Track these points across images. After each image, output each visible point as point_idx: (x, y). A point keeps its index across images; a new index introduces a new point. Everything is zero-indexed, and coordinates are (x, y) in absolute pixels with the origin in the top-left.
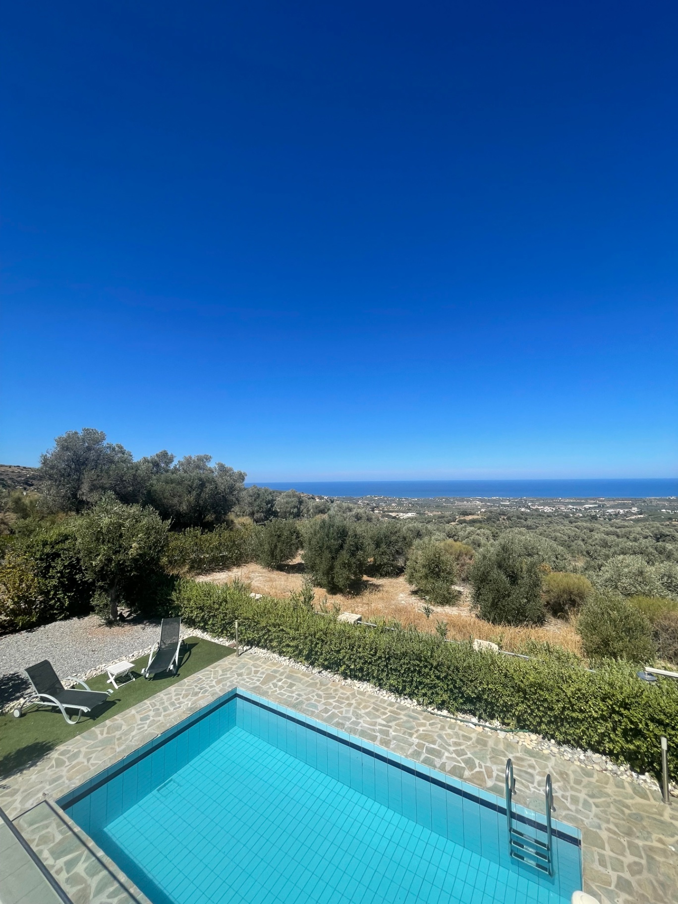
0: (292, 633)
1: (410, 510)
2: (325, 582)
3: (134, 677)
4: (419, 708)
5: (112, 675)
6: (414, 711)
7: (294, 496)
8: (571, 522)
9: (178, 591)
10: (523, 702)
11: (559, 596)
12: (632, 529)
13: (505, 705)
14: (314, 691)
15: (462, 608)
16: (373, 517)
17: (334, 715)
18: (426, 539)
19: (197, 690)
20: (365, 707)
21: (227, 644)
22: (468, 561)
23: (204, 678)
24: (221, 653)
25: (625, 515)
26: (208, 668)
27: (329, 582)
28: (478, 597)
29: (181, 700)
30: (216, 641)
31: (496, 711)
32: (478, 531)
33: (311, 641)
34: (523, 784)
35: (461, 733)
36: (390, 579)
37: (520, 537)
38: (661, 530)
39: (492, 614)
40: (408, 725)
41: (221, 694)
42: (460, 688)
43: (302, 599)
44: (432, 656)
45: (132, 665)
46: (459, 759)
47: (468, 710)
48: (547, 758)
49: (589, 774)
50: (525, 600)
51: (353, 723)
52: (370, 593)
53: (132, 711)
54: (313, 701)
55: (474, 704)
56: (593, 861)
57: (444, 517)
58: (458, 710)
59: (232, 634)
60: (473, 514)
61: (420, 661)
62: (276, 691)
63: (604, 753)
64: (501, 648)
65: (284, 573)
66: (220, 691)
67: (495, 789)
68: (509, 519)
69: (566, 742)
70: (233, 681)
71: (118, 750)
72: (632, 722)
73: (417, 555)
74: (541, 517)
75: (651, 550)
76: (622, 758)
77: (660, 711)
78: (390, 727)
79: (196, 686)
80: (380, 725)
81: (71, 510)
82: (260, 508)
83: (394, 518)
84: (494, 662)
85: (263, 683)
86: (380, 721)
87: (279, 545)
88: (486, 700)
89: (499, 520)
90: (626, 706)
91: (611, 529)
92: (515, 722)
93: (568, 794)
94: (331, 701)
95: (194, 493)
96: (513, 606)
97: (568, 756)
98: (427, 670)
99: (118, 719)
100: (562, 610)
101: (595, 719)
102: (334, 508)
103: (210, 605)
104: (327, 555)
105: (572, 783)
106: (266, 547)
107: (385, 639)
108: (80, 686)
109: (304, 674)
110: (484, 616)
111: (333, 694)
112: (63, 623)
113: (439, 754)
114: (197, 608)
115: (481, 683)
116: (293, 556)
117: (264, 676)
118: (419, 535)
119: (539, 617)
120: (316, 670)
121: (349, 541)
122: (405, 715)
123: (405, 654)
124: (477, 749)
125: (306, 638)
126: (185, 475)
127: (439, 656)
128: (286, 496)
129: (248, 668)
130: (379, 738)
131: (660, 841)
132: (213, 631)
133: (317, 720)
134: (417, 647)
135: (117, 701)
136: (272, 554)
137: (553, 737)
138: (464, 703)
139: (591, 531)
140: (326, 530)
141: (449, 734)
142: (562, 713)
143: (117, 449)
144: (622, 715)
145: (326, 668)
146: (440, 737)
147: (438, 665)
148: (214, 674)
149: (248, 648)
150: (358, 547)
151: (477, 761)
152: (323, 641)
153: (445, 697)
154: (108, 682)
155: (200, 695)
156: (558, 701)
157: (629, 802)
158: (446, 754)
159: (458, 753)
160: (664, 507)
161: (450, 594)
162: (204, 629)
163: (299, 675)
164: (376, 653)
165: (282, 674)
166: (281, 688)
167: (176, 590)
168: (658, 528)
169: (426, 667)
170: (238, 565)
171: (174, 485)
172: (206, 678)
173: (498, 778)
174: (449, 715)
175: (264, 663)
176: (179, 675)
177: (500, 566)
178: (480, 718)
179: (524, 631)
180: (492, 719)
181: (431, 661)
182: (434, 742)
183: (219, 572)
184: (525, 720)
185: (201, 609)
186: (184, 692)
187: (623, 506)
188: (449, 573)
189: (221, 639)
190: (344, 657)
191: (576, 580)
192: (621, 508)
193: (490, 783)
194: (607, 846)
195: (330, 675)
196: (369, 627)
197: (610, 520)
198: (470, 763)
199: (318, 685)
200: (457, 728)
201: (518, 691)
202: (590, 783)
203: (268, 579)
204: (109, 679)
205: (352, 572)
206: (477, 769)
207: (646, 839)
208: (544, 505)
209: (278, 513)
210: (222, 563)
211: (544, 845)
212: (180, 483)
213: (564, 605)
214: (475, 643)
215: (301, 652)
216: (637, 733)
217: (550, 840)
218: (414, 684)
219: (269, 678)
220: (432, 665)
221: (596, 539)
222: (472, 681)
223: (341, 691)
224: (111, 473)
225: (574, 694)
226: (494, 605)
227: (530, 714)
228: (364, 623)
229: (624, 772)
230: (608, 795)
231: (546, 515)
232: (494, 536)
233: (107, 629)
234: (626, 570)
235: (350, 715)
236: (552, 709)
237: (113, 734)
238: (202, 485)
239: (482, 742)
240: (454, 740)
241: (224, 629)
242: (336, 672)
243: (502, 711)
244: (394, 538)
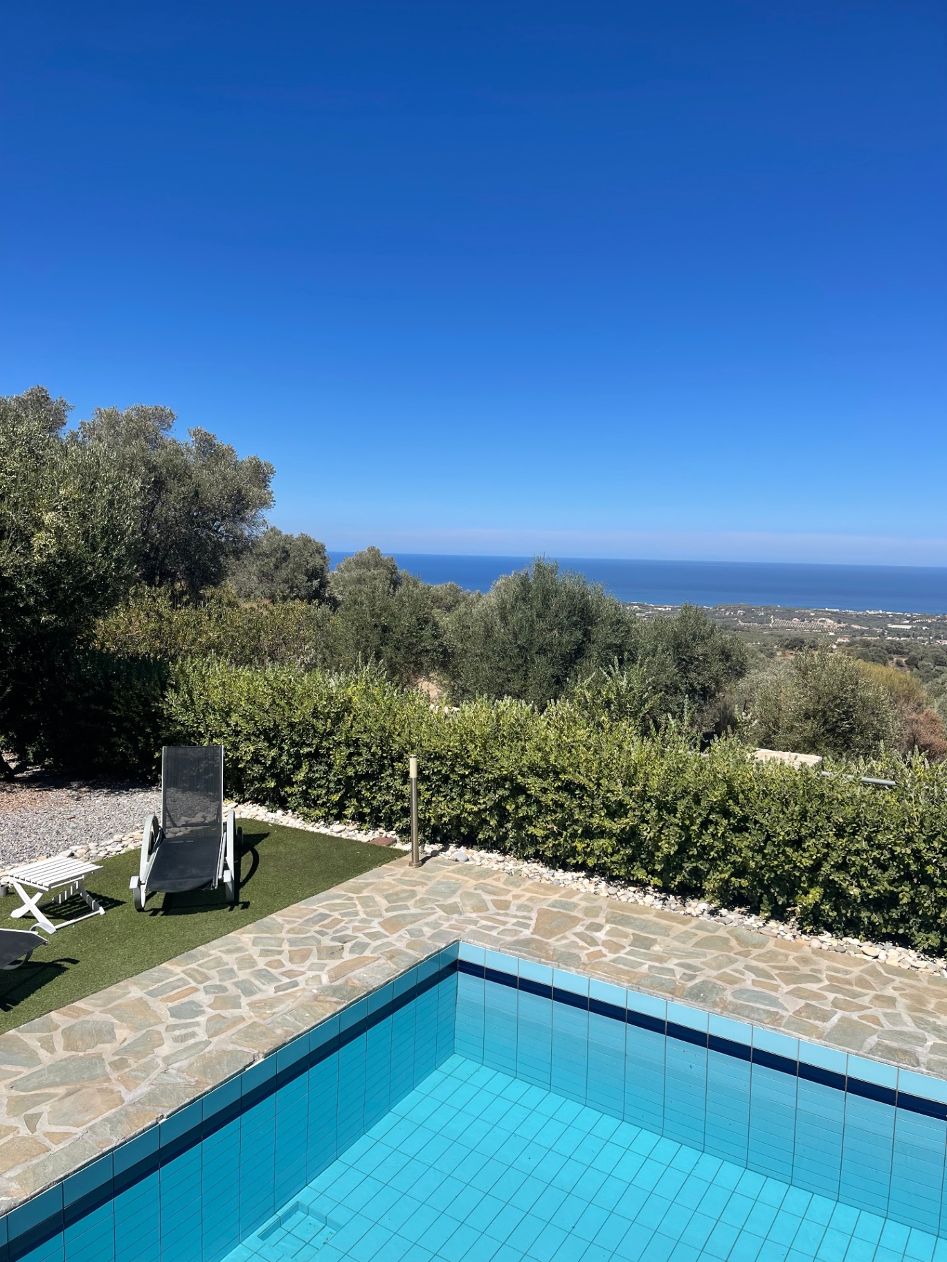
3: (101, 904)
5: (31, 891)
19: (329, 942)
21: (363, 837)
23: (338, 914)
29: (289, 966)
30: (322, 829)
41: (416, 956)
66: (407, 947)
70: (438, 924)
71: (128, 1097)
79: (321, 933)
82: (291, 588)
99: (91, 1008)
117: (533, 915)
129: (469, 895)
135: (66, 964)
148: (366, 905)
149: (437, 847)
154: (17, 913)
155: (347, 956)
172: (344, 915)
186: (287, 947)
189: (339, 826)
204: (22, 903)
237: (89, 1051)
244: (700, 650)
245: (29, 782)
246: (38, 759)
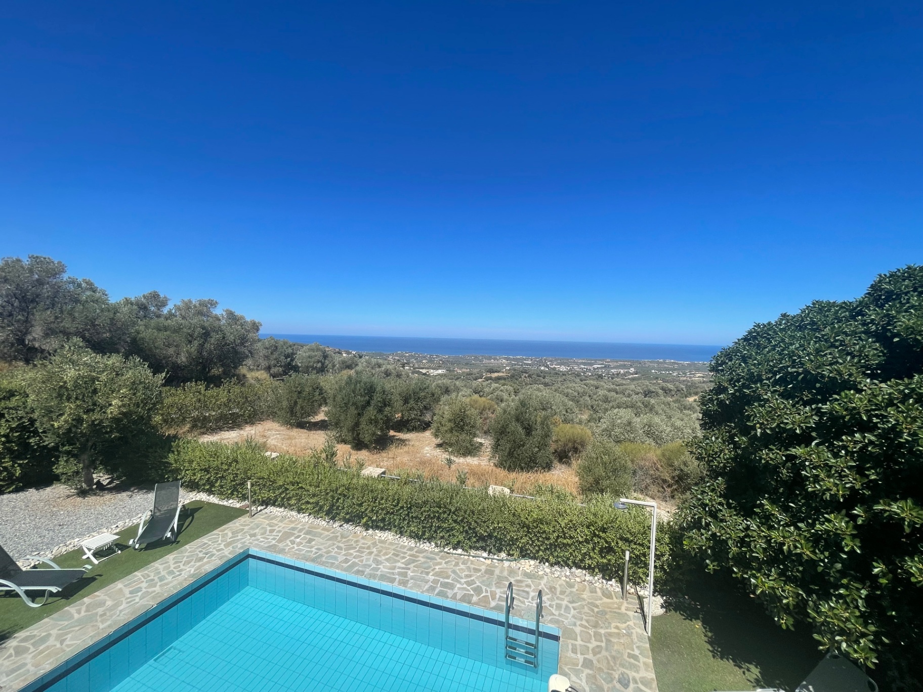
0: (312, 490)
1: (440, 366)
2: (349, 438)
3: (119, 549)
4: (437, 550)
5: (89, 550)
6: (431, 552)
7: (318, 350)
8: (581, 380)
9: (176, 453)
10: (526, 536)
11: (565, 445)
12: (628, 387)
13: (512, 539)
14: (334, 544)
15: (482, 458)
16: (403, 373)
17: (354, 564)
18: (454, 395)
19: (201, 555)
20: (386, 554)
21: (238, 505)
22: (491, 415)
23: (210, 543)
24: (232, 515)
25: (625, 374)
26: (215, 532)
27: (354, 439)
28: (497, 448)
29: (182, 567)
30: (225, 503)
31: (504, 545)
32: (502, 388)
33: (333, 497)
34: (520, 600)
35: (473, 566)
36: (417, 434)
37: (537, 393)
38: (649, 387)
39: (508, 463)
40: (426, 565)
41: (231, 556)
42: (474, 529)
43: (324, 455)
44: (450, 503)
45: (117, 537)
46: (469, 588)
47: (481, 547)
48: (542, 578)
49: (571, 586)
50: (537, 449)
51: (374, 569)
52: (396, 447)
53: (119, 585)
54: (333, 554)
55: (486, 541)
56: (567, 651)
57: (472, 374)
58: (471, 548)
59: (244, 495)
60: (499, 372)
61: (440, 507)
62: (294, 548)
63: (584, 568)
64: (512, 491)
65: (305, 431)
66: (229, 553)
67: (497, 608)
68: (530, 376)
69: (557, 563)
70: (245, 542)
71: (101, 626)
72: (607, 542)
73: (445, 410)
74: (557, 376)
75: (640, 404)
76: (597, 570)
77: (628, 531)
78: (409, 569)
79: (200, 552)
80: (399, 568)
81: (16, 358)
82: (278, 362)
83: (425, 374)
84: (505, 504)
85: (280, 541)
86: (399, 564)
87: (300, 401)
88: (496, 537)
89: (521, 377)
90: (604, 530)
91: (612, 386)
92: (518, 553)
93: (554, 603)
94: (352, 551)
95: (196, 343)
96: (526, 455)
97: (557, 574)
98: (445, 516)
99: (100, 595)
100: (567, 457)
101: (581, 543)
102: (362, 363)
103: (217, 466)
104: (353, 411)
105: (558, 593)
106: (285, 404)
107: (408, 489)
108: (44, 565)
109: (324, 529)
110: (501, 465)
111: (354, 545)
112: (13, 496)
113: (451, 586)
114: (201, 470)
115: (493, 523)
116: (316, 413)
117: (280, 534)
118: (447, 391)
119: (547, 463)
120: (337, 524)
121: (377, 397)
122: (423, 557)
123: (425, 503)
124: (485, 578)
125: (327, 494)
126: (183, 321)
127: (458, 502)
128: (309, 349)
129: (263, 528)
130: (397, 580)
131: (617, 627)
132: (221, 494)
133: (337, 571)
134: (436, 495)
135: (97, 577)
136: (292, 411)
137: (547, 560)
138: (478, 541)
139: (597, 388)
140: (353, 386)
141: (462, 569)
142: (556, 541)
143: (84, 285)
144: (600, 537)
145: (347, 521)
146: (454, 572)
147: (456, 510)
148: (223, 537)
149: (262, 508)
150: (386, 403)
151: (484, 588)
152: (345, 496)
153: (461, 538)
154: (84, 557)
155: (205, 560)
156: (554, 532)
157: (598, 602)
158: (458, 585)
159: (468, 583)
160: (654, 368)
161: (472, 445)
162: (210, 492)
163: (319, 530)
164: (398, 503)
165: (300, 531)
166: (299, 544)
167: (173, 452)
168: (647, 386)
169: (444, 512)
170: (252, 423)
171: (168, 333)
172: (212, 543)
173: (500, 599)
174: (463, 553)
175: (281, 521)
176: (179, 542)
177: (518, 420)
178: (490, 552)
179: (534, 476)
180: (500, 552)
181: (450, 507)
182: (448, 577)
183: (228, 431)
184: (527, 550)
185: (207, 471)
186: (185, 559)
187: (624, 367)
188: (473, 427)
189: (231, 501)
190: (366, 510)
191: (580, 431)
192: (622, 369)
193: (493, 604)
194: (579, 638)
195: (351, 528)
196: (393, 479)
197: (612, 378)
198: (478, 590)
199: (339, 538)
200: (470, 563)
201: (523, 527)
202: (571, 592)
203: (287, 437)
204: (85, 554)
205: (379, 427)
206: (484, 594)
207: (607, 628)
208: (561, 364)
209: (298, 367)
210: (233, 422)
211: (532, 645)
212: (177, 330)
213: (569, 452)
214: (490, 488)
215: (321, 507)
216: (610, 550)
217: (537, 641)
218: (433, 528)
219: (287, 535)
220: (450, 510)
221: (600, 395)
222: (485, 522)
223: (363, 541)
224: (76, 315)
225: (566, 524)
226: (511, 454)
227: (531, 545)
228: (387, 476)
229: (598, 581)
230: (584, 600)
231: (561, 374)
232: (515, 392)
233: (79, 499)
234: (619, 421)
235: (370, 562)
236: (548, 539)
237: (94, 611)
238: (206, 335)
239: (490, 572)
240: (466, 573)
241: (236, 490)
242: (358, 525)
243: (509, 545)
244: (423, 394)
245: (111, 490)
246: (118, 478)
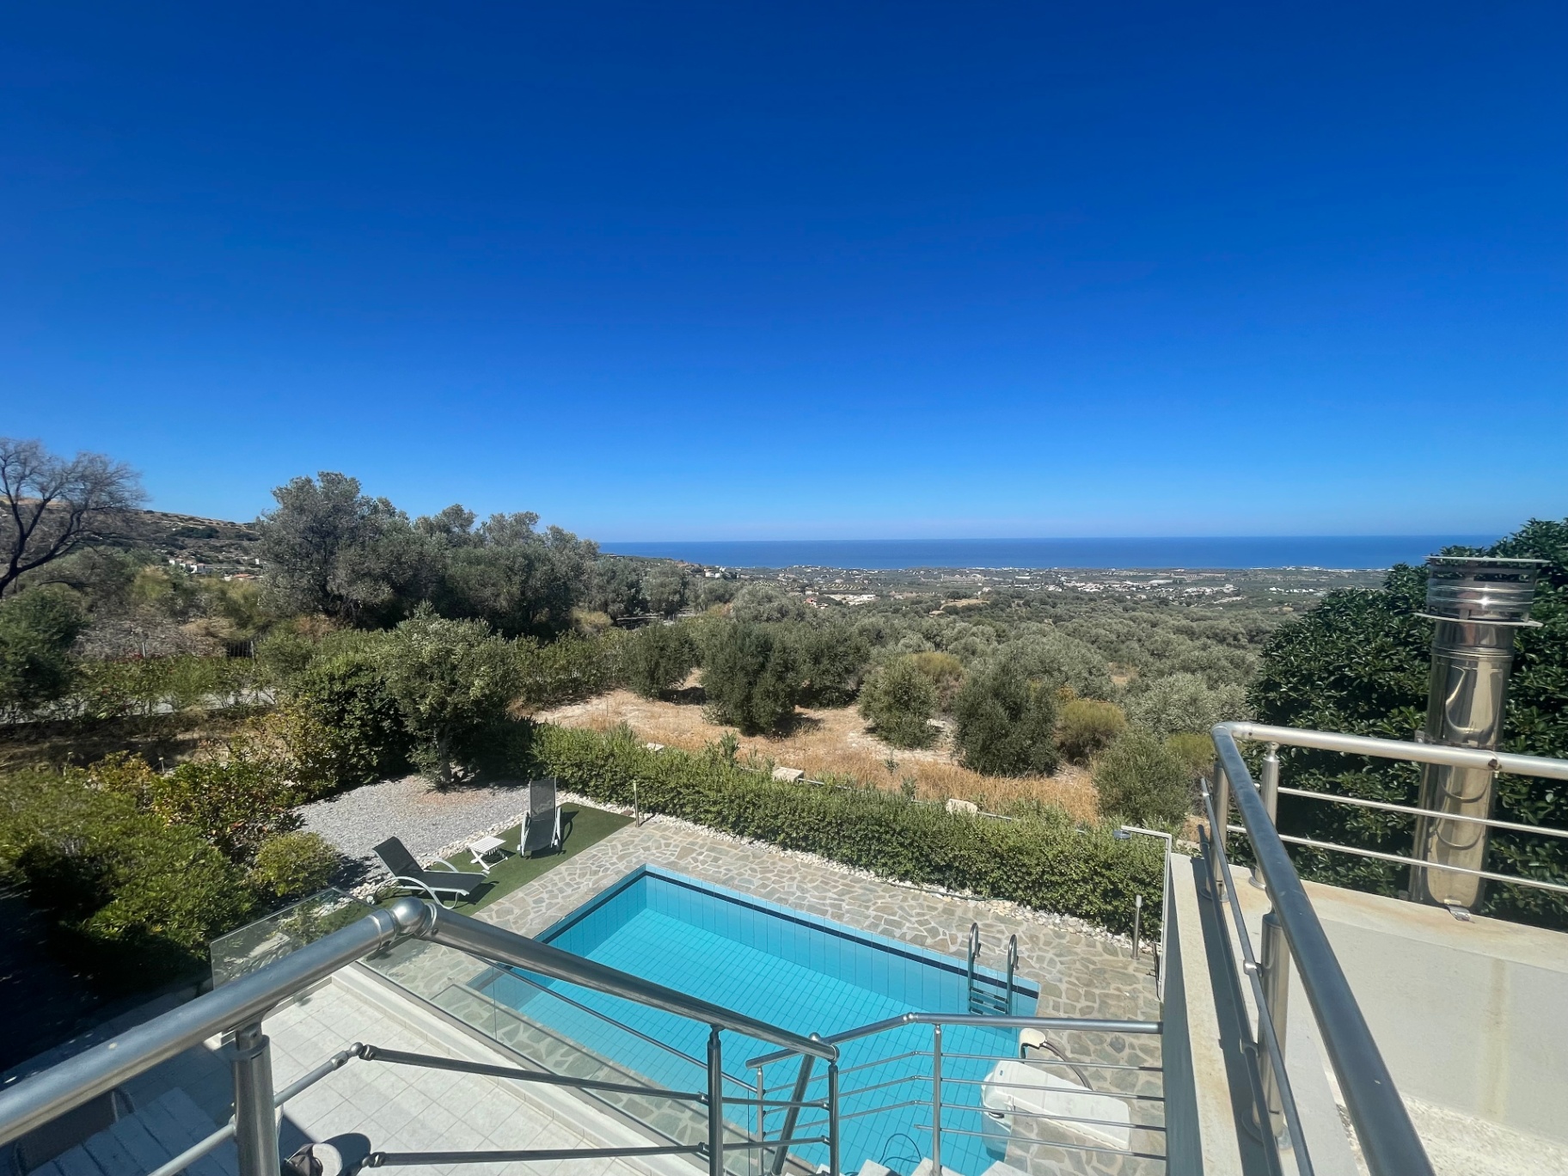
0: (712, 795)
1: (865, 589)
2: (737, 718)
4: (878, 880)
5: (479, 853)
6: (870, 883)
8: (1126, 610)
10: (999, 868)
11: (1078, 735)
12: (1215, 623)
13: (979, 872)
14: (746, 866)
15: (940, 753)
18: (890, 646)
20: (812, 881)
24: (614, 824)
26: (602, 842)
27: (745, 719)
28: (963, 737)
30: (602, 807)
31: (968, 880)
32: (974, 629)
33: (740, 806)
34: (988, 948)
35: (926, 903)
36: (835, 711)
39: (982, 762)
40: (863, 898)
41: (628, 872)
42: (927, 856)
43: (722, 750)
44: (894, 820)
45: (502, 841)
46: (922, 928)
47: (936, 880)
48: (1019, 923)
49: (1059, 936)
51: (798, 898)
52: (806, 732)
54: (746, 877)
55: (944, 873)
56: (1047, 1007)
58: (923, 880)
60: (969, 597)
61: (881, 826)
62: (697, 866)
63: (1080, 916)
64: (980, 808)
65: (672, 704)
66: (624, 868)
67: (958, 954)
68: (1026, 604)
69: (1043, 907)
70: (639, 857)
72: (1112, 883)
73: (878, 675)
76: (1098, 919)
78: (843, 901)
79: (592, 864)
80: (831, 898)
83: (839, 603)
84: (969, 825)
85: (680, 857)
87: (663, 662)
88: (957, 867)
89: (1010, 606)
90: (1109, 867)
91: (1184, 622)
92: (988, 890)
93: (1035, 954)
94: (769, 875)
97: (1042, 921)
98: (888, 837)
99: (505, 902)
100: (1081, 754)
101: (1076, 882)
102: (743, 595)
104: (741, 679)
105: (1041, 945)
106: (642, 665)
107: (836, 800)
109: (730, 846)
110: (970, 764)
111: (771, 868)
112: (372, 788)
113: (899, 925)
115: (952, 849)
117: (678, 850)
119: (1046, 764)
120: (746, 840)
121: (775, 657)
122: (859, 888)
123: (860, 819)
124: (942, 919)
125: (732, 801)
126: (499, 549)
127: (904, 819)
129: (656, 841)
130: (830, 912)
131: (1118, 989)
132: (597, 796)
133: (754, 897)
134: (876, 809)
135: (494, 884)
136: (652, 676)
137: (1029, 903)
138: (932, 872)
139: (1154, 625)
140: (739, 642)
141: (912, 906)
142: (1041, 877)
144: (1103, 876)
145: (758, 837)
146: (901, 908)
147: (902, 830)
148: (613, 849)
149: (651, 815)
150: (788, 666)
151: (941, 930)
152: (754, 804)
153: (909, 866)
154: (473, 861)
156: (1038, 865)
157: (1096, 959)
158: (908, 924)
159: (921, 923)
160: (1275, 583)
161: (923, 732)
162: (583, 792)
163: (725, 847)
164: (824, 818)
165: (702, 846)
166: (704, 862)
168: (1254, 621)
169: (887, 832)
170: (599, 694)
171: (482, 566)
173: (963, 944)
174: (913, 886)
175: (675, 833)
177: (997, 695)
178: (949, 887)
179: (1024, 784)
180: (963, 888)
181: (894, 826)
182: (894, 914)
183: (569, 705)
184: (1000, 887)
186: (578, 871)
187: (1212, 582)
189: (609, 806)
190: (783, 823)
191: (1104, 712)
193: (953, 949)
194: (1064, 996)
195: (764, 846)
196: (814, 785)
197: (1189, 605)
198: (933, 932)
199: (751, 859)
200: (922, 898)
201: (995, 857)
203: (649, 714)
204: (474, 858)
205: (780, 703)
206: (941, 937)
207: (1103, 988)
208: (1087, 580)
209: (646, 602)
210: (572, 691)
211: (1003, 999)
213: (1085, 746)
214: (950, 802)
215: (725, 819)
216: (1117, 894)
217: (1010, 996)
218: (872, 853)
219: (686, 852)
220: (894, 830)
221: (1157, 640)
222: (942, 848)
223: (781, 863)
225: (1055, 856)
226: (985, 749)
227: (1006, 881)
228: (806, 779)
229: (1100, 934)
230: (1076, 954)
231: (1087, 597)
232: (998, 636)
233: (440, 795)
235: (794, 889)
236: (1030, 874)
237: (505, 918)
239: (948, 911)
240: (918, 911)
242: (773, 842)
243: (975, 879)
244: (842, 649)
245: (469, 785)
